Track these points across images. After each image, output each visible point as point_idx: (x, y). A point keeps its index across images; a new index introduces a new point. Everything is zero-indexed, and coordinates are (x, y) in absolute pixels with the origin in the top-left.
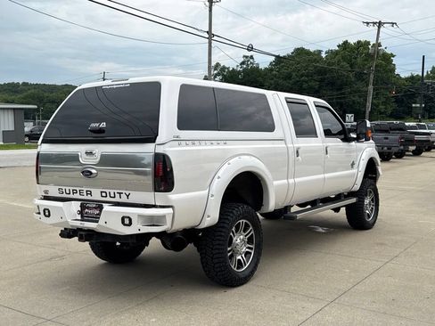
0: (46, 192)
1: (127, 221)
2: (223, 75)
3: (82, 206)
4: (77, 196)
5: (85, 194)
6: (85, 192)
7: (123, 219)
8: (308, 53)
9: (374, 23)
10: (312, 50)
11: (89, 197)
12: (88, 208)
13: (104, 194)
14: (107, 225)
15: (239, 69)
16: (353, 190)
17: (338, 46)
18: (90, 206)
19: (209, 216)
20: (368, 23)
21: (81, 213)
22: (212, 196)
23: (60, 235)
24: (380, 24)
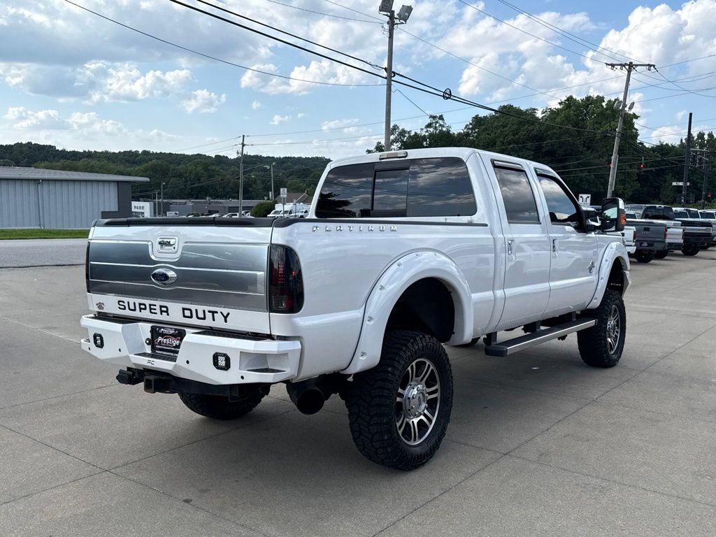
0: (100, 305)
1: (222, 362)
2: (402, 141)
3: (153, 330)
4: (146, 314)
5: (158, 311)
6: (158, 308)
7: (216, 357)
8: (518, 112)
9: (622, 65)
10: (523, 108)
11: (164, 317)
12: (163, 335)
13: (188, 313)
14: (190, 367)
15: (424, 133)
16: (589, 307)
17: (560, 104)
18: (166, 331)
19: (363, 354)
20: (613, 65)
21: (151, 342)
22: (370, 319)
23: (118, 378)
24: (631, 66)
